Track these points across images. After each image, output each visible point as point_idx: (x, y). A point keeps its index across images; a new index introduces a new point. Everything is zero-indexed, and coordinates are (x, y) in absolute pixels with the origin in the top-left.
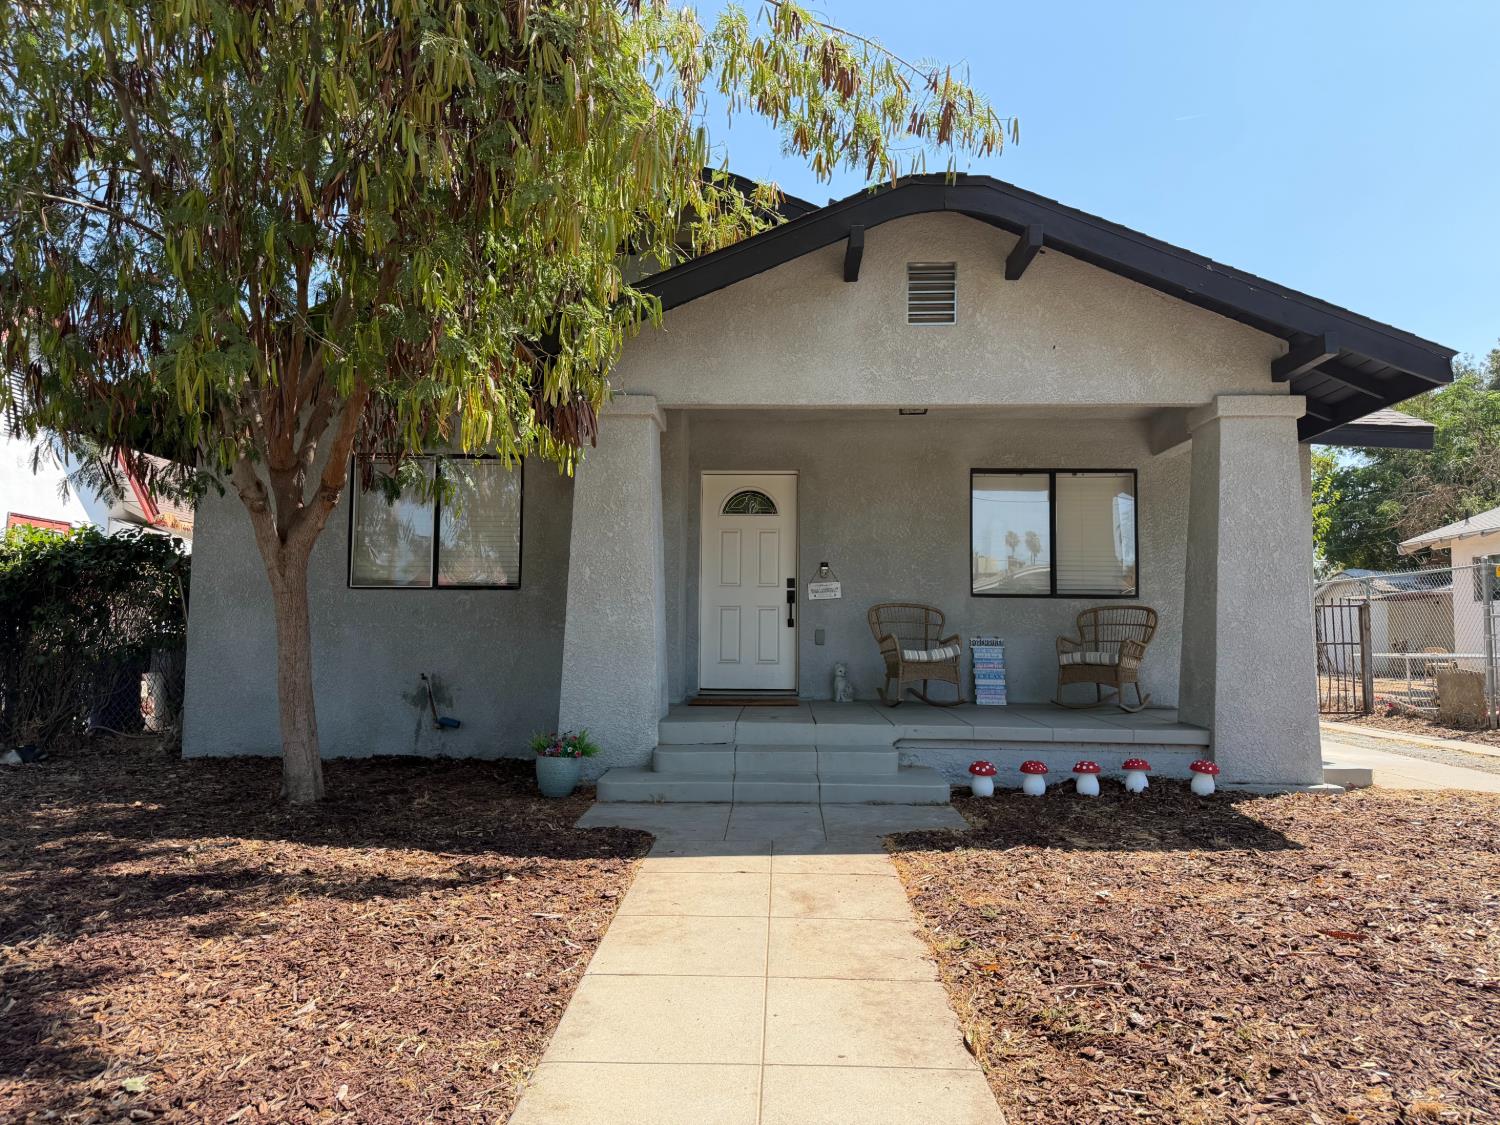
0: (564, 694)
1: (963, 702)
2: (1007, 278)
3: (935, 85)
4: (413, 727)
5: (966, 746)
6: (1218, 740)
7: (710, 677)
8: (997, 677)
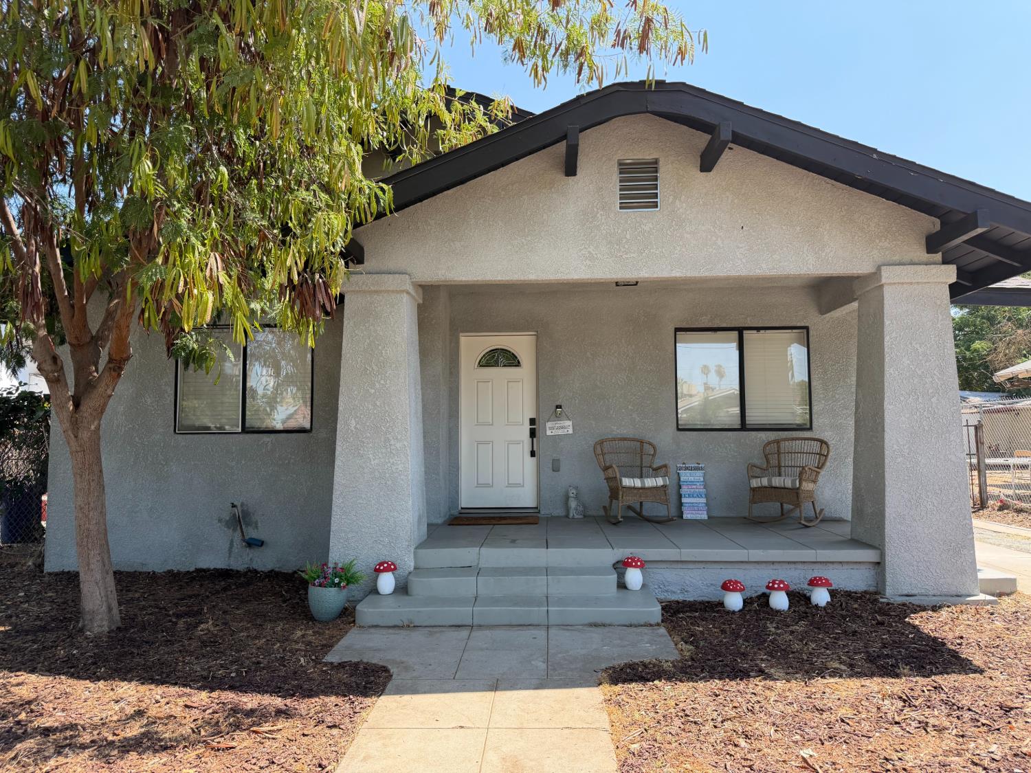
0: (333, 528)
1: (672, 519)
2: (702, 171)
4: (228, 545)
5: (674, 566)
6: (888, 559)
7: (469, 498)
8: (699, 496)
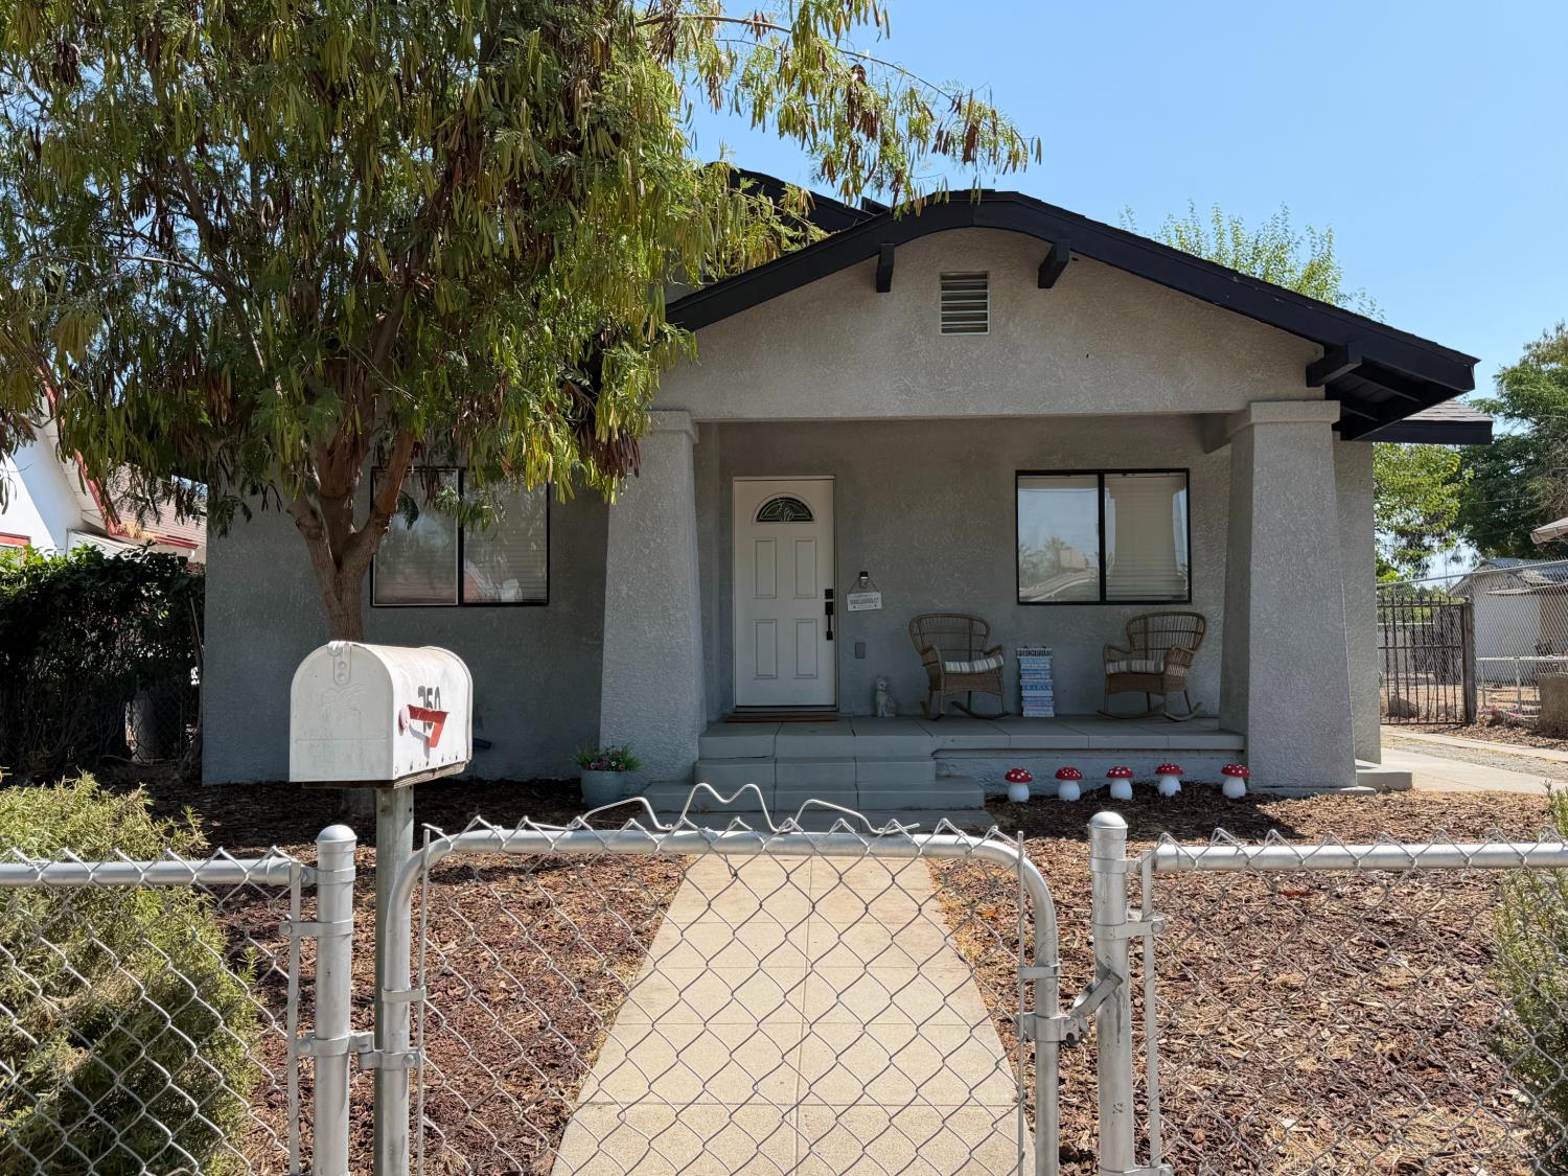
0: (604, 710)
1: (1006, 714)
2: (1040, 287)
3: (959, 107)
5: (1004, 754)
6: (1251, 744)
7: (745, 694)
8: (1044, 687)
